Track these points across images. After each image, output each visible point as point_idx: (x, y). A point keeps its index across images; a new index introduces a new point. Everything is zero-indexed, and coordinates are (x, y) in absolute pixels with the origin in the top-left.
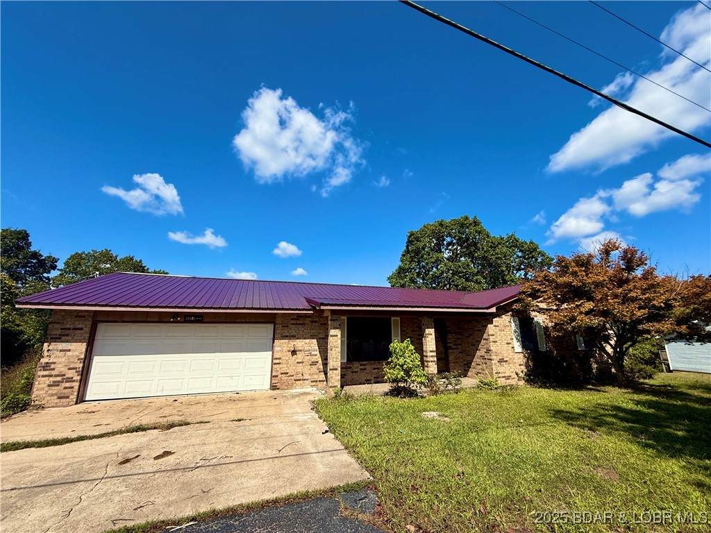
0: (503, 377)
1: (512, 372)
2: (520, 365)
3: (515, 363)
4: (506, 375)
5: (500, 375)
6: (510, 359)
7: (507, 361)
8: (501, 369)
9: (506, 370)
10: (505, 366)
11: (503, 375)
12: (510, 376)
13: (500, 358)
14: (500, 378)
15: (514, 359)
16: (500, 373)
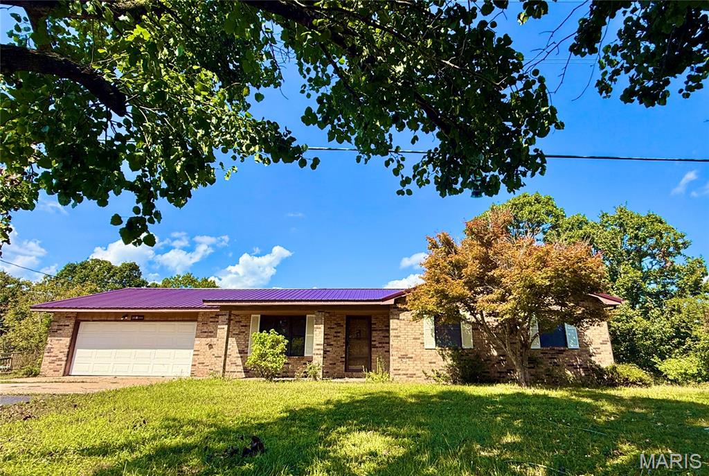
0: (404, 374)
1: (418, 370)
2: (430, 363)
3: (423, 360)
4: (409, 372)
5: (400, 372)
6: (416, 356)
7: (412, 358)
8: (403, 366)
9: (410, 366)
10: (408, 362)
11: (404, 372)
12: (415, 374)
13: (403, 354)
14: (400, 375)
15: (422, 355)
16: (399, 370)
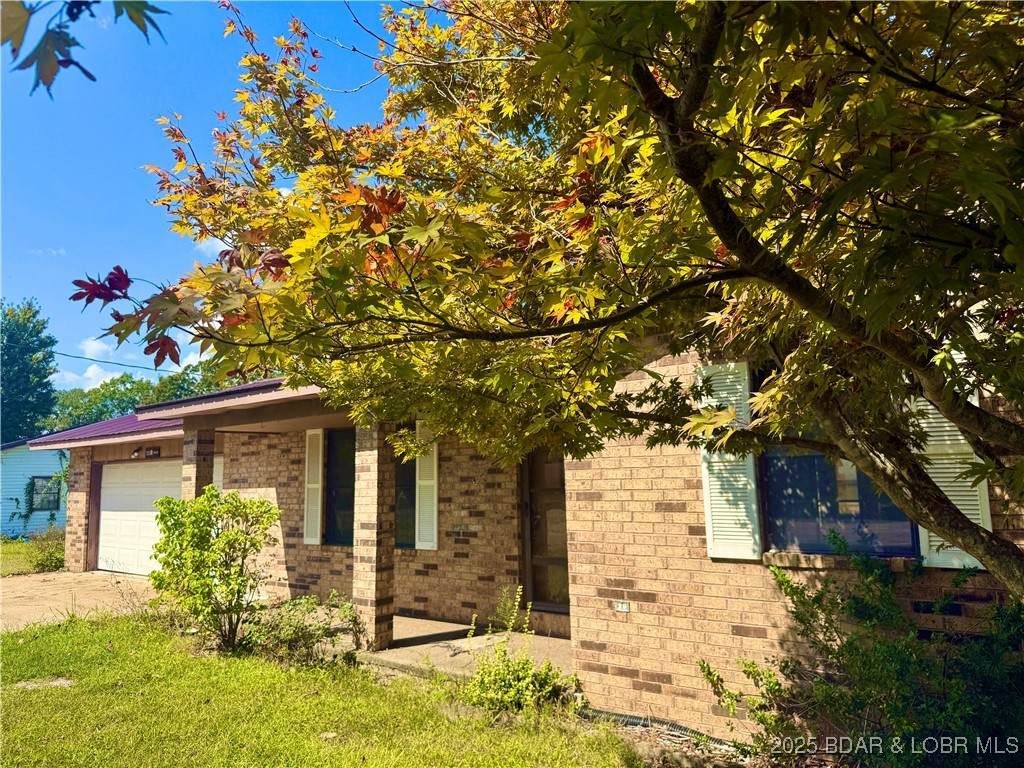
0: (622, 672)
1: (679, 659)
2: (739, 631)
3: (704, 614)
4: (644, 664)
5: (605, 658)
6: (673, 588)
7: (650, 597)
9: (645, 638)
10: (639, 618)
11: (622, 662)
12: (668, 679)
13: (614, 575)
14: (603, 670)
15: (700, 589)
16: (602, 647)
